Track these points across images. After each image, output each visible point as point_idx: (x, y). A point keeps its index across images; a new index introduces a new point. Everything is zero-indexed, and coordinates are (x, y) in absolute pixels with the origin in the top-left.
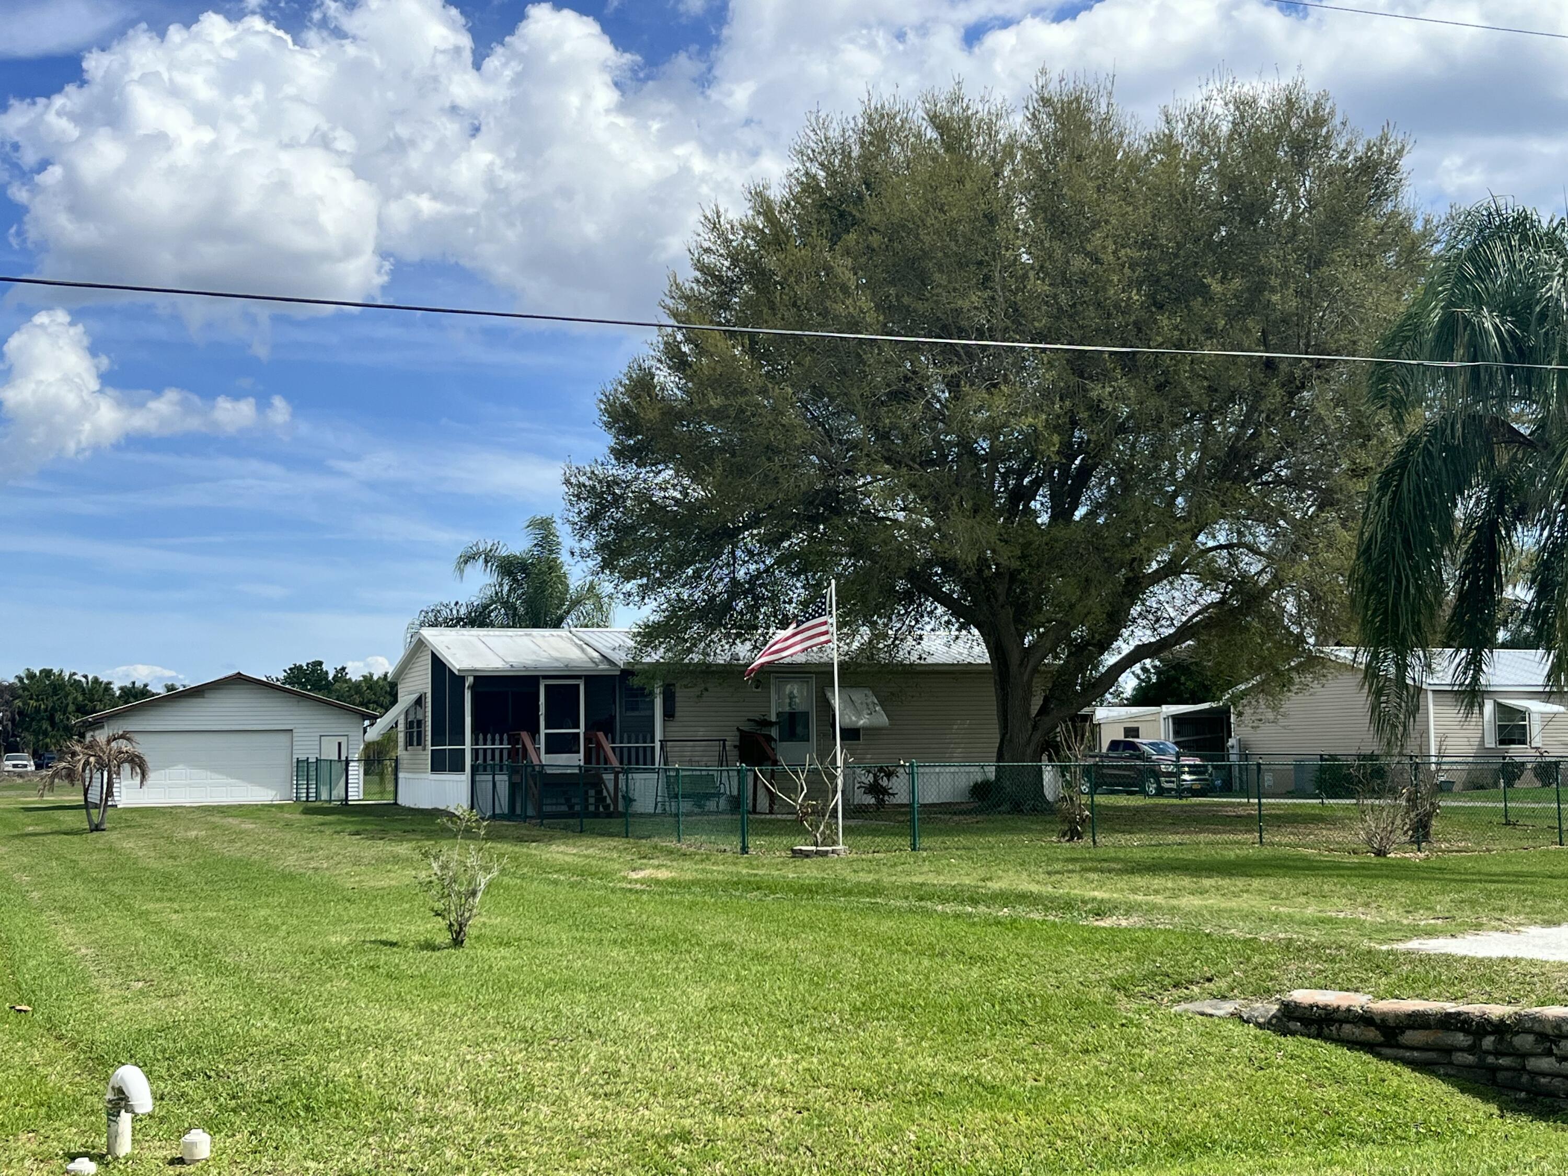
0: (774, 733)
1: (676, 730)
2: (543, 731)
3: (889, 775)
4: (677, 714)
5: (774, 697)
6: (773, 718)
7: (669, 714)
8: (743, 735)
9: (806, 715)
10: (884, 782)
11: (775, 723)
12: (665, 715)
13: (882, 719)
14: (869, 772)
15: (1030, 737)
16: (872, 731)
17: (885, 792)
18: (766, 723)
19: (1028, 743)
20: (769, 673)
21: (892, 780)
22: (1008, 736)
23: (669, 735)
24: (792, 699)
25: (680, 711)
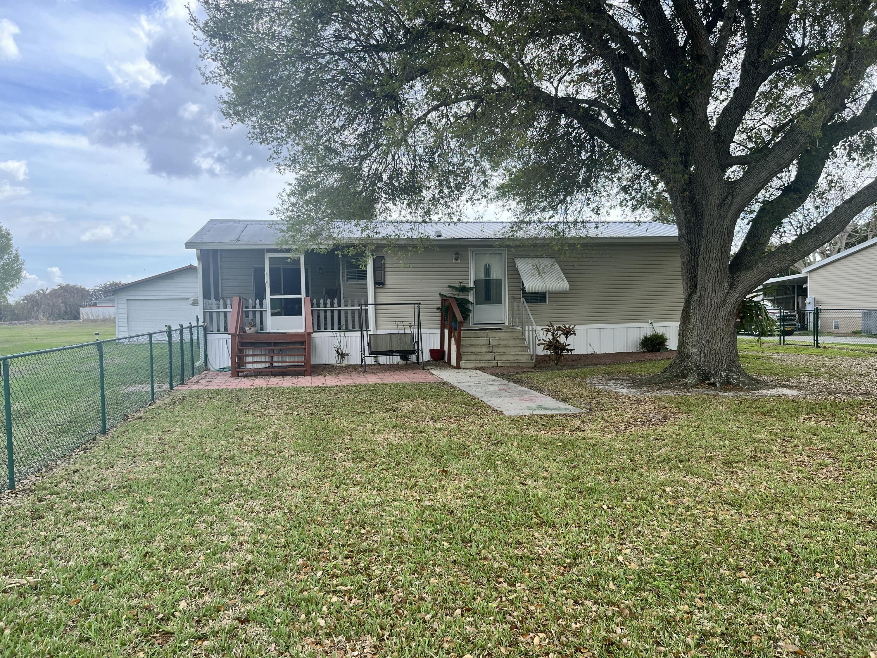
0: (472, 298)
1: (385, 296)
2: (269, 296)
3: (568, 333)
4: (387, 282)
5: (471, 267)
6: (471, 285)
7: (379, 283)
8: (444, 299)
9: (499, 282)
10: (562, 339)
11: (471, 289)
12: (376, 283)
13: (564, 285)
14: (548, 330)
15: (726, 297)
16: (558, 295)
17: (563, 348)
18: (464, 289)
19: (723, 302)
20: (467, 247)
21: (570, 337)
22: (696, 297)
23: (380, 300)
24: (488, 269)
25: (390, 279)
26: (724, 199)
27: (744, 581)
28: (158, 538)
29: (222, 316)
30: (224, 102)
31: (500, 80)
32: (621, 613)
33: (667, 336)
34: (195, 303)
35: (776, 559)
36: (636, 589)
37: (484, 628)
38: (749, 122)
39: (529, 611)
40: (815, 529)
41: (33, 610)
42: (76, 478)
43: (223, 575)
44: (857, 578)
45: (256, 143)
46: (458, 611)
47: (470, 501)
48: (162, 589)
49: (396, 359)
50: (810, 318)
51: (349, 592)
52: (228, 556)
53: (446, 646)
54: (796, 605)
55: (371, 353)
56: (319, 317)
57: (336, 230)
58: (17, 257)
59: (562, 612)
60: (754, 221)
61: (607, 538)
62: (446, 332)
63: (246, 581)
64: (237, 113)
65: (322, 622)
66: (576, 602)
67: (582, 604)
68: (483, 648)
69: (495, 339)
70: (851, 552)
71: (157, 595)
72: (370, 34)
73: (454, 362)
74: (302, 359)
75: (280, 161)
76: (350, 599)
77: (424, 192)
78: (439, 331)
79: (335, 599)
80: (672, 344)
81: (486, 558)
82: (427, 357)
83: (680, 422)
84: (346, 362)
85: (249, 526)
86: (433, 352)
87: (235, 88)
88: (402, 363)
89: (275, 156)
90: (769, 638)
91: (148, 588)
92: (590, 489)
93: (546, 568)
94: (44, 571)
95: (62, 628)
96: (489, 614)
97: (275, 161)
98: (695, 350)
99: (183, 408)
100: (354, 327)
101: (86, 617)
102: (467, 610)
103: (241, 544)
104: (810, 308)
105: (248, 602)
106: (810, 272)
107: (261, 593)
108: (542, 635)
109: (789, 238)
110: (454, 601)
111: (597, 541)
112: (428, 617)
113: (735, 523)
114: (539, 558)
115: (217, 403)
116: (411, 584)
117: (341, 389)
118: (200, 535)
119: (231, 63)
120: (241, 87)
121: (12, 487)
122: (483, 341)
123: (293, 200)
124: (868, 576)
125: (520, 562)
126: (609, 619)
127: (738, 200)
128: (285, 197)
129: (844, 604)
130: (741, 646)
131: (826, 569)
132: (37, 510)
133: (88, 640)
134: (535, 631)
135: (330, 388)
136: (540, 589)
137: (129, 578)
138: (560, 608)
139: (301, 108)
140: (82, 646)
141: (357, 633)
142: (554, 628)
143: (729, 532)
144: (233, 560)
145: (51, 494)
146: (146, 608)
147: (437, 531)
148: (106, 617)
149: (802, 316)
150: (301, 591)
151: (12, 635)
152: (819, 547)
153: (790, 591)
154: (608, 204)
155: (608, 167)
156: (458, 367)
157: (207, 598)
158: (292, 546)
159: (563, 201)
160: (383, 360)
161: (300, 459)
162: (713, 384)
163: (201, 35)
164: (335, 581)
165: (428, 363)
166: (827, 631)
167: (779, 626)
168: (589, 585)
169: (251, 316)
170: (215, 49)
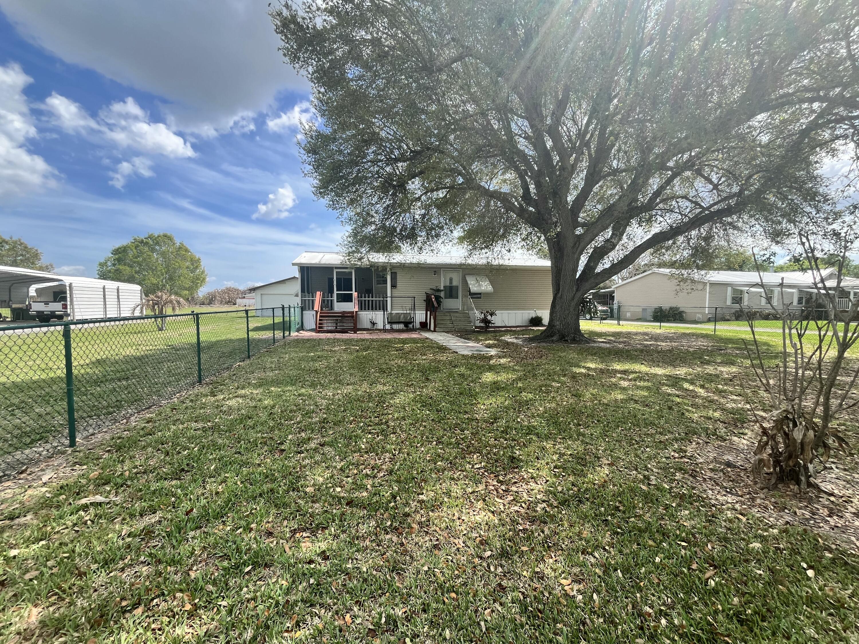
0: (442, 294)
1: (396, 293)
2: (335, 292)
3: (491, 315)
4: (398, 286)
5: (442, 279)
6: (442, 288)
7: (394, 286)
8: (428, 295)
9: (457, 287)
10: (489, 317)
11: (443, 290)
12: (392, 286)
13: (490, 289)
14: (482, 313)
15: (574, 295)
16: (487, 295)
17: (489, 322)
18: (439, 291)
19: (573, 299)
20: (441, 268)
21: (493, 317)
22: (559, 295)
23: (394, 295)
24: (451, 280)
25: (399, 284)
26: (575, 244)
27: (582, 430)
28: (277, 406)
29: (311, 302)
30: (315, 187)
31: (460, 180)
32: (519, 445)
33: (543, 317)
34: (297, 295)
35: (598, 421)
36: (527, 434)
37: (448, 450)
38: (588, 207)
39: (471, 443)
40: (618, 407)
41: (210, 438)
42: (234, 378)
43: (311, 424)
44: (640, 430)
45: (330, 209)
46: (435, 443)
47: (441, 392)
48: (280, 430)
49: (401, 326)
50: (615, 311)
51: (378, 433)
52: (314, 415)
53: (428, 458)
54: (609, 442)
55: (389, 323)
56: (361, 304)
57: (371, 257)
58: (203, 272)
59: (488, 444)
60: (589, 257)
61: (512, 410)
62: (429, 312)
63: (323, 427)
64: (321, 193)
65: (363, 447)
66: (495, 440)
67: (499, 441)
68: (447, 460)
69: (454, 317)
70: (637, 418)
71: (276, 432)
72: (392, 152)
73: (432, 328)
74: (352, 325)
75: (343, 219)
76: (378, 436)
77: (419, 239)
78: (425, 312)
79: (370, 436)
80: (546, 320)
81: (449, 419)
82: (418, 326)
83: (549, 358)
84: (375, 327)
85: (324, 402)
86: (421, 323)
87: (320, 180)
88: (405, 328)
89: (340, 216)
90: (595, 457)
91: (272, 429)
92: (503, 388)
93: (480, 424)
94: (216, 420)
95: (226, 447)
96: (451, 444)
97: (340, 220)
98: (558, 323)
99: (290, 347)
100: (380, 309)
101: (239, 442)
102: (439, 442)
103: (321, 410)
104: (615, 307)
105: (324, 436)
106: (616, 288)
107: (331, 432)
108: (478, 454)
109: (607, 266)
110: (432, 438)
111: (506, 412)
112: (419, 445)
113: (577, 404)
114: (477, 419)
115: (308, 345)
116: (410, 430)
117: (373, 340)
118: (299, 405)
119: (318, 167)
120: (323, 179)
121: (200, 381)
122: (448, 318)
123: (349, 239)
124: (646, 430)
125: (467, 421)
126: (513, 447)
127: (582, 244)
128: (345, 238)
129: (634, 442)
130: (580, 460)
131: (624, 425)
132: (214, 392)
133: (239, 453)
134: (474, 453)
135: (367, 340)
136: (477, 433)
137: (262, 424)
138: (488, 442)
139: (355, 192)
140: (236, 456)
141: (381, 452)
142: (484, 451)
143: (574, 408)
144: (316, 417)
145: (221, 385)
146: (271, 438)
147: (423, 406)
148: (250, 442)
149: (612, 310)
150: (352, 432)
151: (199, 450)
152: (620, 415)
153: (606, 435)
154: (515, 247)
155: (515, 228)
156: (435, 331)
157: (303, 434)
158: (348, 411)
159: (492, 245)
160: (395, 327)
161: (352, 371)
162: (567, 341)
163: (303, 152)
164: (370, 428)
165: (419, 329)
166: (625, 454)
167: (600, 451)
168: (502, 432)
169: (326, 302)
170: (310, 159)
